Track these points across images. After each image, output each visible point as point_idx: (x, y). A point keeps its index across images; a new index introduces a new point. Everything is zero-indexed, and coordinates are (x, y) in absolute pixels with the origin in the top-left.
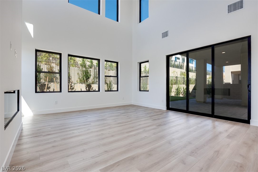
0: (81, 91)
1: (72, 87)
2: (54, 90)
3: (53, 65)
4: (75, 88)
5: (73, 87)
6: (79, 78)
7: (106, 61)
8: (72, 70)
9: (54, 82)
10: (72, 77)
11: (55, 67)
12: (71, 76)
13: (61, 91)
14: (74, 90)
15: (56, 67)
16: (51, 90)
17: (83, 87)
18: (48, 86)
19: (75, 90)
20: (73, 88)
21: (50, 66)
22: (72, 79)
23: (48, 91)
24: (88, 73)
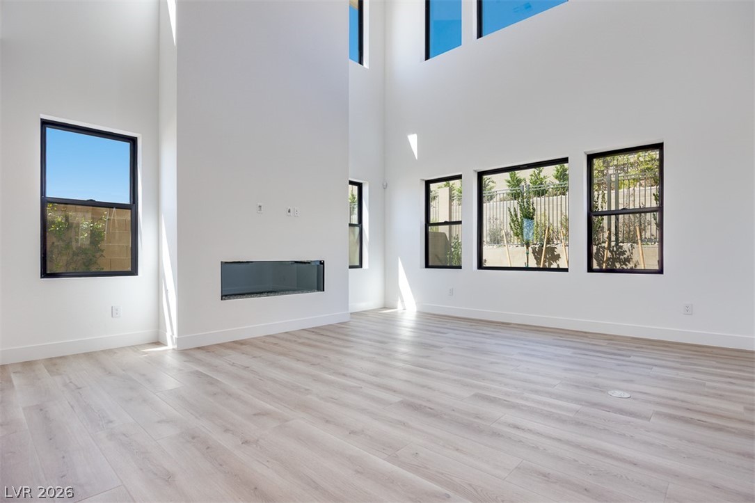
1: (625, 256)
4: (635, 258)
5: (628, 254)
14: (629, 266)
18: (556, 253)
19: (635, 266)
20: (628, 260)
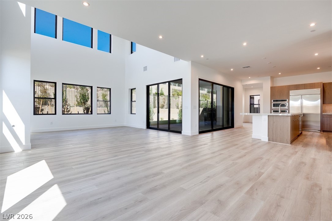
0: (78, 113)
2: (48, 112)
3: (47, 87)
6: (77, 101)
7: (97, 87)
8: (69, 92)
9: (49, 105)
10: (69, 99)
11: (49, 90)
12: (67, 98)
13: (55, 114)
15: (51, 89)
16: (45, 112)
17: (81, 110)
21: (44, 88)
22: (69, 101)
23: (41, 113)
24: (85, 96)
